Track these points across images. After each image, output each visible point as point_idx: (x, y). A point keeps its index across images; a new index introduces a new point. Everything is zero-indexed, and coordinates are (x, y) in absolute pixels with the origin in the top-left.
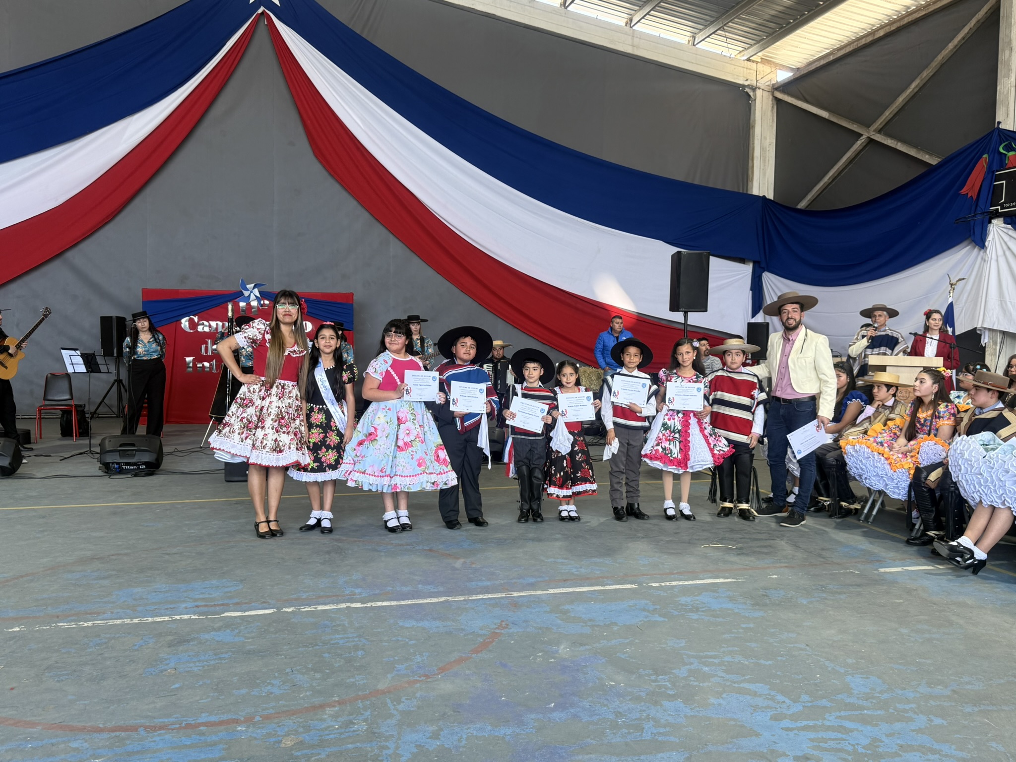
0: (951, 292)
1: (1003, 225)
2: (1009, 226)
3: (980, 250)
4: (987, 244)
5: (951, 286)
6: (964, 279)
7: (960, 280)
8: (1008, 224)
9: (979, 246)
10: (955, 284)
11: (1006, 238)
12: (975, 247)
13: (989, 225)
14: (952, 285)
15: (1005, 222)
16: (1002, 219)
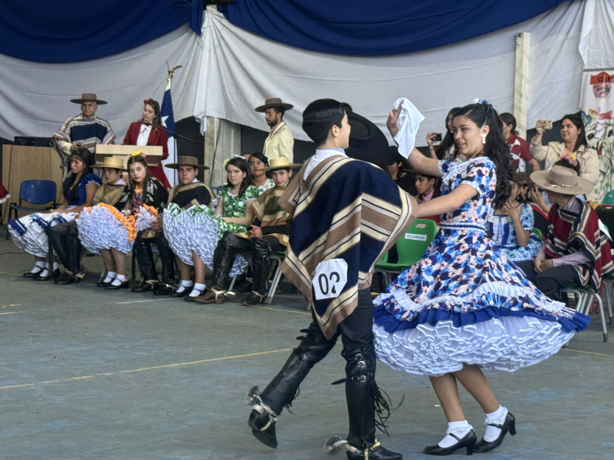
0: (169, 80)
1: (216, 12)
2: (221, 14)
3: (196, 36)
4: (202, 30)
5: (169, 74)
6: (180, 67)
7: (178, 67)
8: (221, 12)
9: (196, 32)
10: (172, 72)
11: (220, 27)
12: (192, 34)
13: (204, 11)
14: (169, 72)
15: (219, 10)
16: (215, 6)
